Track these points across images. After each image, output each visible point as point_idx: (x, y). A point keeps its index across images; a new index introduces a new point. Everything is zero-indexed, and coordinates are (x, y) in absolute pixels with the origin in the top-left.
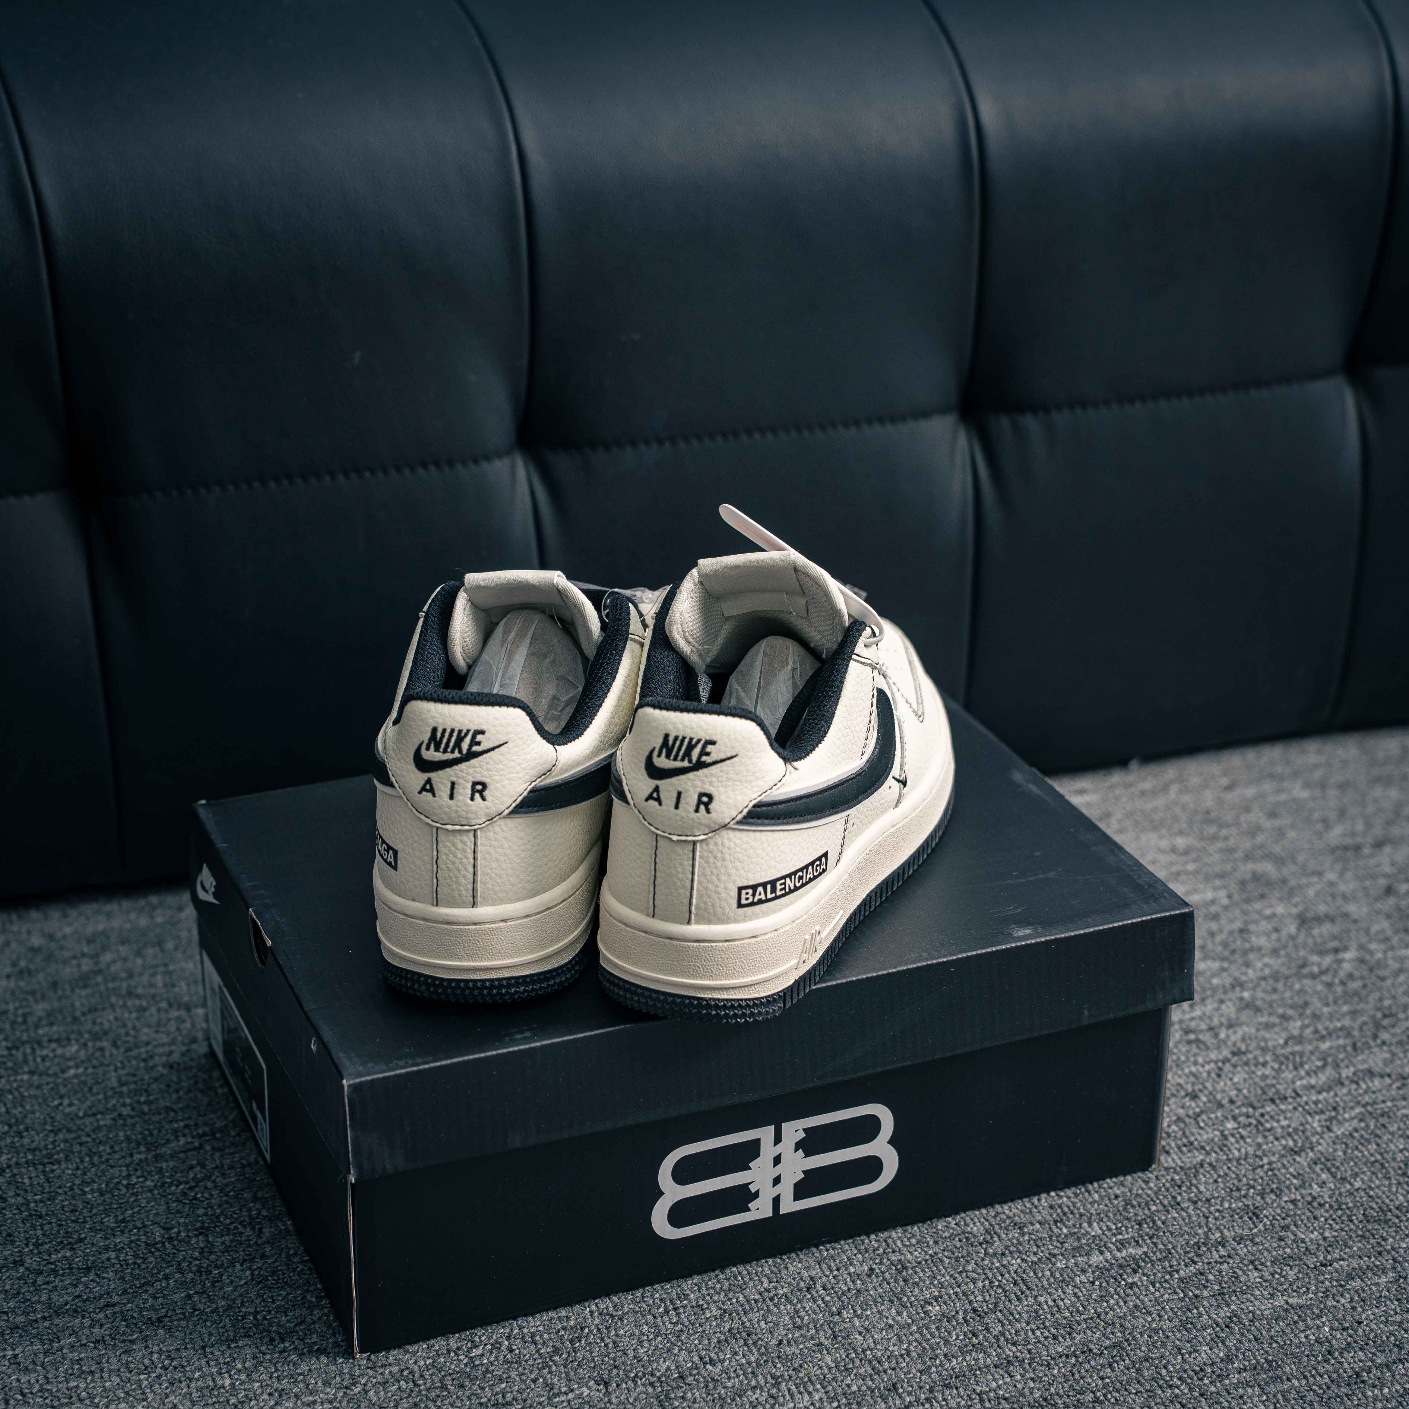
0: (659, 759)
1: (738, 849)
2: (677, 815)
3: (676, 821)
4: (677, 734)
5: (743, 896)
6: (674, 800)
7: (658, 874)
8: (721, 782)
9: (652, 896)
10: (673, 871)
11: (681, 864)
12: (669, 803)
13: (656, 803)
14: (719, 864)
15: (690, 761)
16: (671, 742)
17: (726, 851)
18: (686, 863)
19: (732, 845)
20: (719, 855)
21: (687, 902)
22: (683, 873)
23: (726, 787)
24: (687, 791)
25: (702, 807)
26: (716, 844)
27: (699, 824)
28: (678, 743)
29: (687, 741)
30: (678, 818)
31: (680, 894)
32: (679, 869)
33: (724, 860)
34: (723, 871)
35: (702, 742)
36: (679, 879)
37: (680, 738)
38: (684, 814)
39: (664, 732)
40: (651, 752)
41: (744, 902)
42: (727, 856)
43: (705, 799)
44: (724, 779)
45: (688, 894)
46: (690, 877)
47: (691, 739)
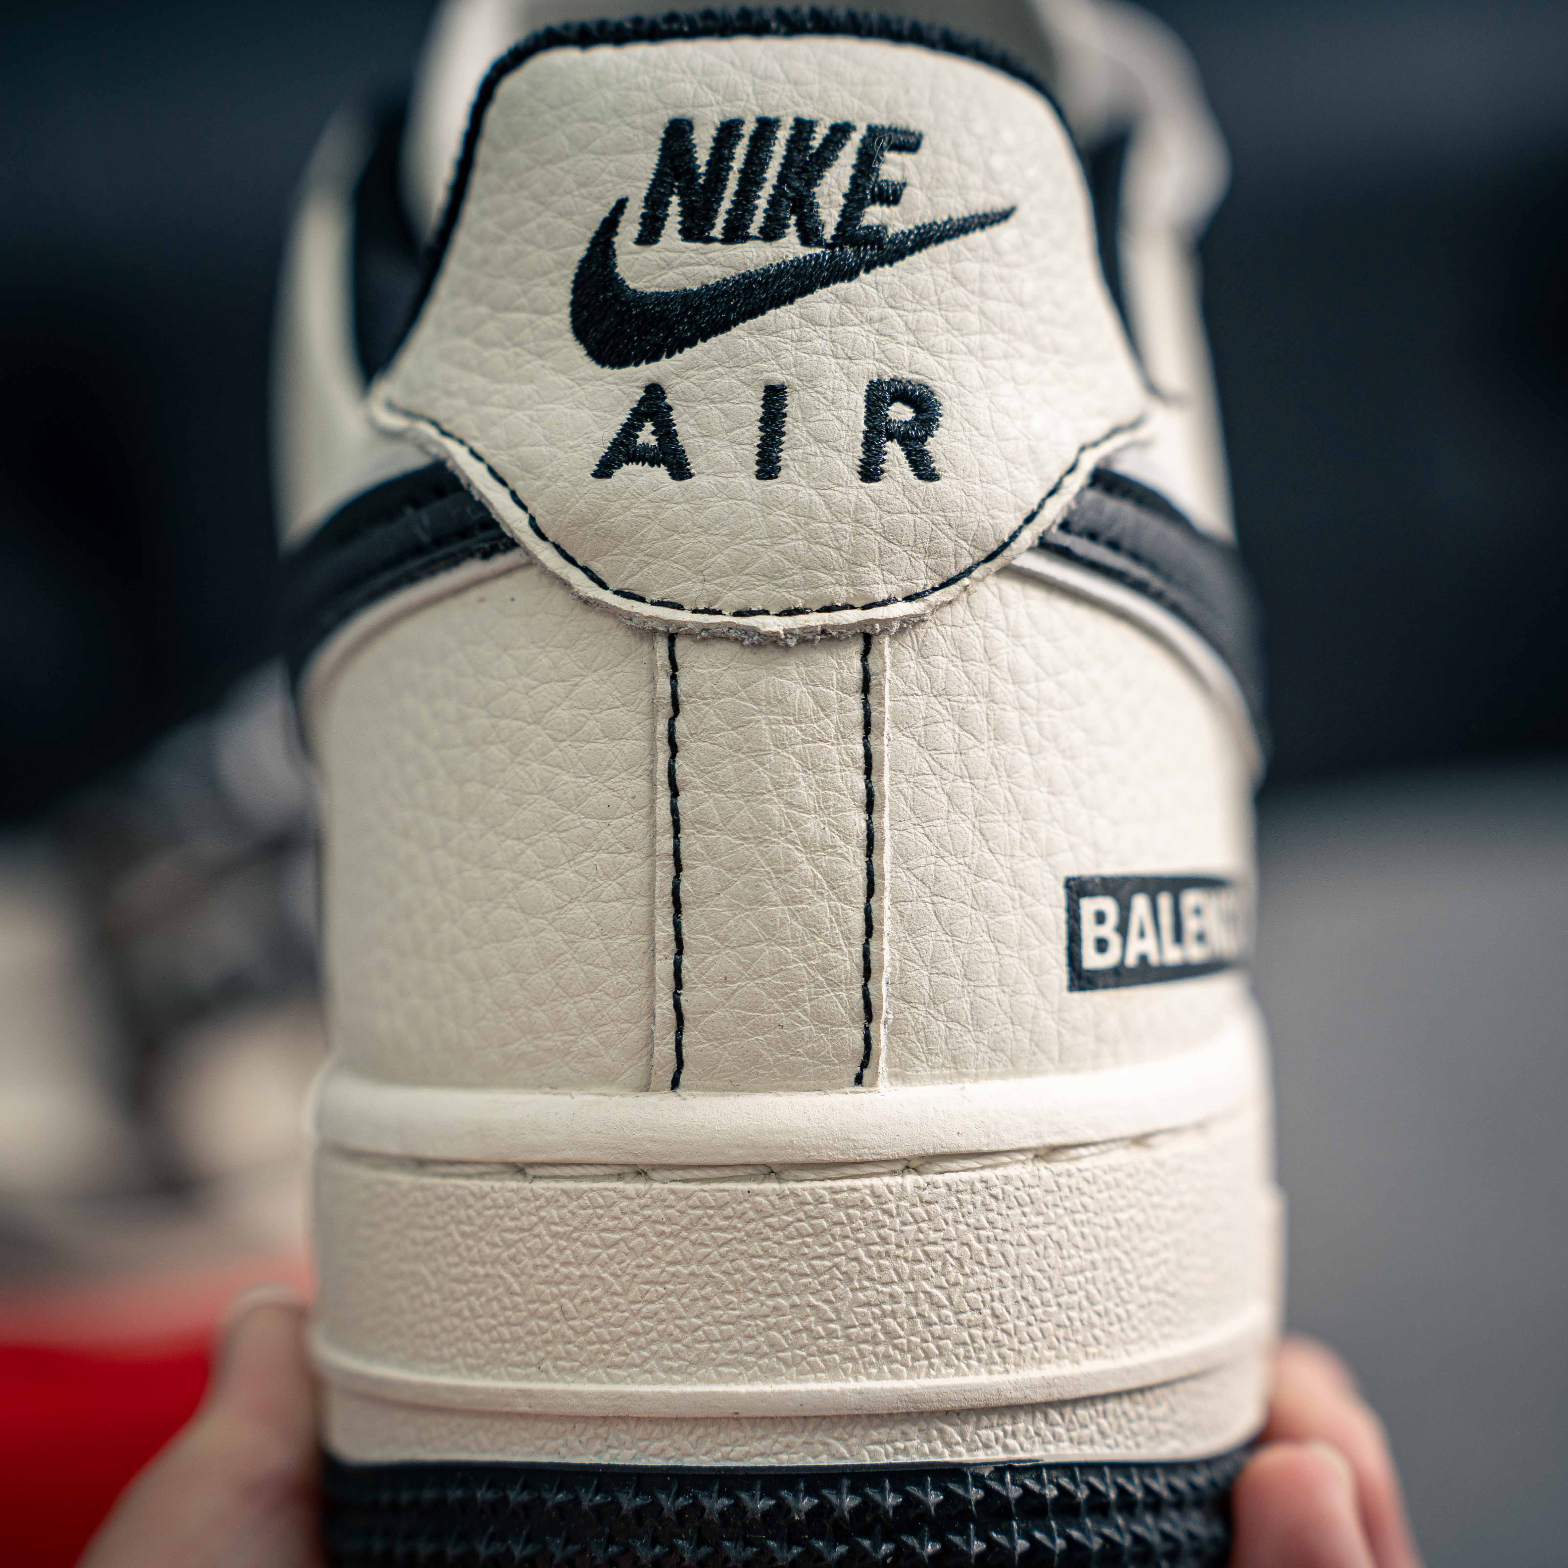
0: (650, 253)
1: (1049, 686)
2: (768, 505)
3: (775, 536)
4: (732, 112)
5: (1089, 931)
6: (753, 433)
7: (690, 843)
8: (959, 329)
9: (664, 967)
10: (776, 809)
11: (810, 765)
12: (727, 454)
13: (661, 473)
14: (980, 756)
15: (809, 236)
16: (702, 156)
17: (1004, 689)
18: (833, 752)
19: (1025, 662)
20: (978, 708)
21: (851, 961)
22: (823, 807)
23: (982, 355)
24: (811, 381)
25: (894, 451)
26: (962, 654)
27: (889, 535)
28: (741, 151)
29: (783, 135)
30: (782, 518)
31: (814, 927)
32: (805, 793)
33: (999, 735)
34: (999, 791)
35: (856, 138)
36: (806, 844)
37: (749, 128)
38: (807, 494)
39: (665, 116)
40: (610, 225)
41: (1091, 960)
42: (1012, 716)
43: (900, 413)
44: (973, 320)
45: (858, 918)
46: (859, 820)
47: (803, 128)
